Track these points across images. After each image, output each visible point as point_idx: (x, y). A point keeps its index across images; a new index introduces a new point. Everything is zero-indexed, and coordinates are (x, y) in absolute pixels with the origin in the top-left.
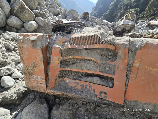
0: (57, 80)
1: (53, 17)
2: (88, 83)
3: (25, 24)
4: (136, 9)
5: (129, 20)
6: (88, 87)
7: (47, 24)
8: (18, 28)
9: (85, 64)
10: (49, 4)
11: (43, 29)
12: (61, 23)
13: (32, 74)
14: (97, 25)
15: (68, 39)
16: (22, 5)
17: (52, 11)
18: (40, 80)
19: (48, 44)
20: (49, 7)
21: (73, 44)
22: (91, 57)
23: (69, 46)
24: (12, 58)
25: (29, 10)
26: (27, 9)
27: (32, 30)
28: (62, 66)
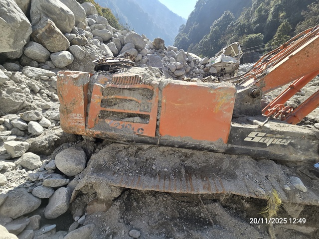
0: (97, 120)
1: (99, 45)
2: (128, 123)
3: (52, 56)
4: (258, 34)
5: (230, 56)
6: (128, 127)
7: (89, 56)
8: (41, 61)
9: (127, 104)
10: (95, 22)
11: (82, 63)
12: (104, 62)
13: (71, 112)
14: (176, 61)
15: (111, 79)
16: (51, 27)
17: (98, 34)
18: (78, 119)
19: (89, 82)
20: (94, 28)
21: (115, 84)
22: (133, 97)
23: (110, 85)
24: (37, 102)
25: (61, 34)
26: (59, 33)
27: (63, 65)
28: (103, 106)
